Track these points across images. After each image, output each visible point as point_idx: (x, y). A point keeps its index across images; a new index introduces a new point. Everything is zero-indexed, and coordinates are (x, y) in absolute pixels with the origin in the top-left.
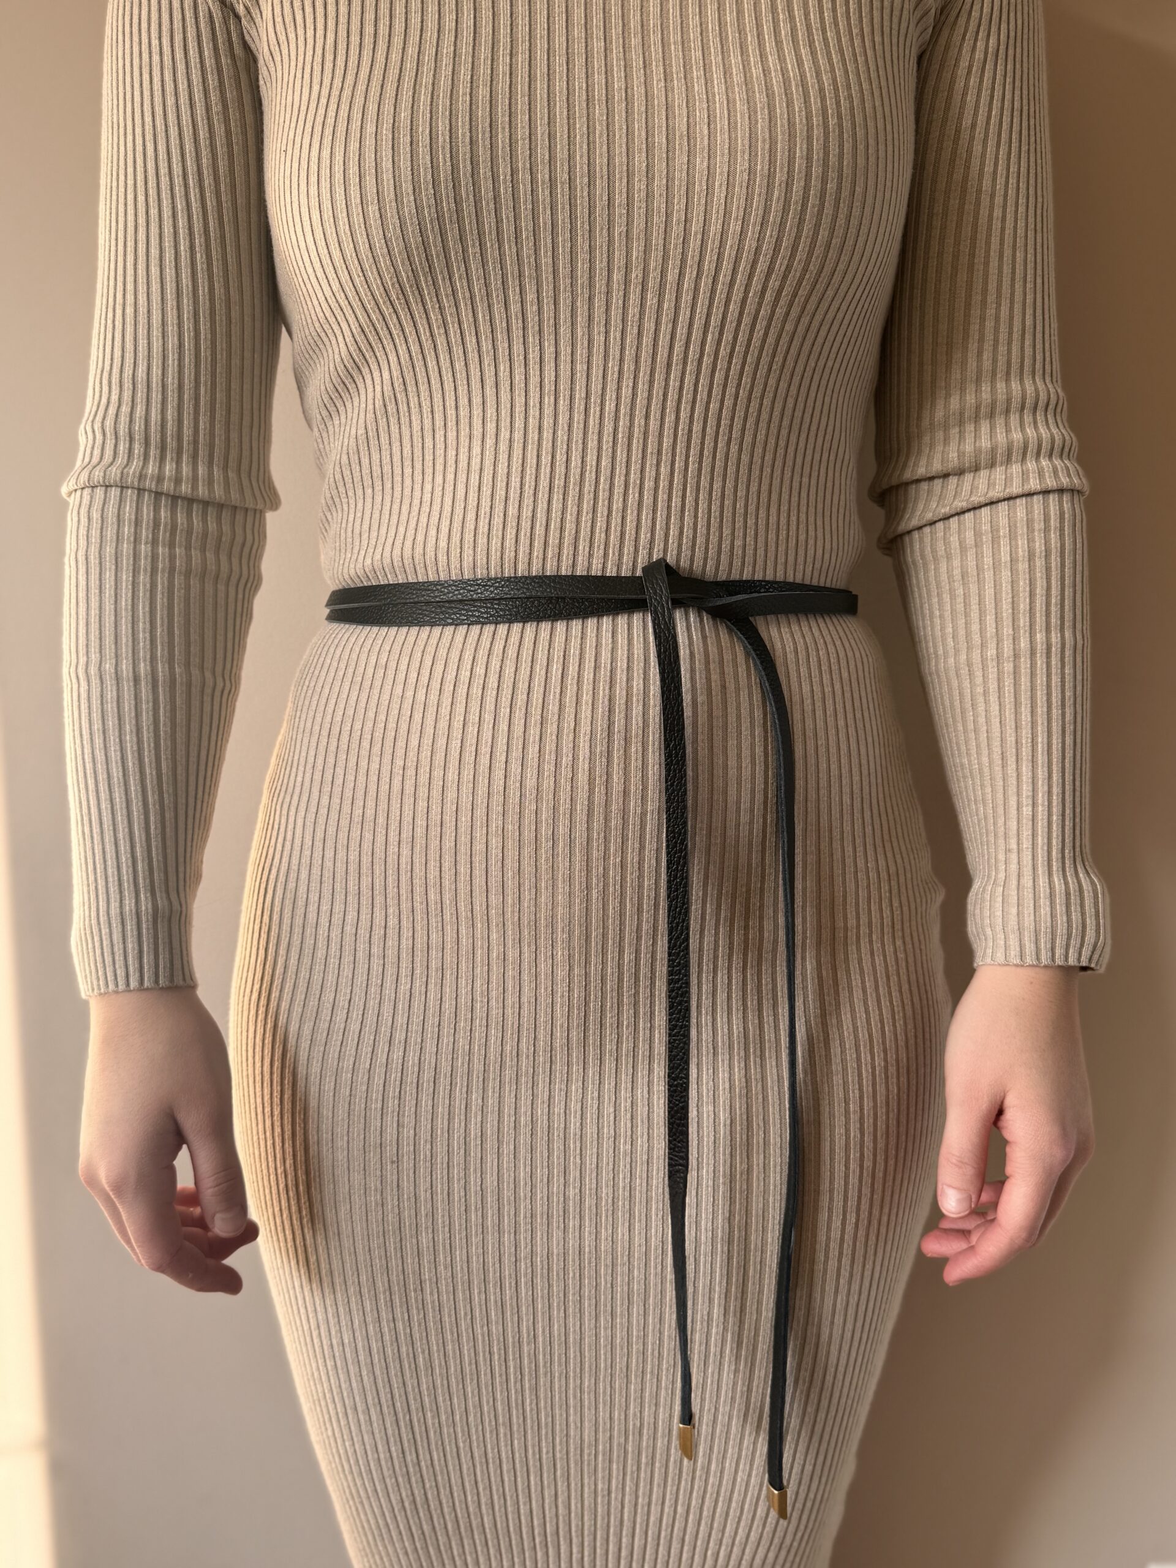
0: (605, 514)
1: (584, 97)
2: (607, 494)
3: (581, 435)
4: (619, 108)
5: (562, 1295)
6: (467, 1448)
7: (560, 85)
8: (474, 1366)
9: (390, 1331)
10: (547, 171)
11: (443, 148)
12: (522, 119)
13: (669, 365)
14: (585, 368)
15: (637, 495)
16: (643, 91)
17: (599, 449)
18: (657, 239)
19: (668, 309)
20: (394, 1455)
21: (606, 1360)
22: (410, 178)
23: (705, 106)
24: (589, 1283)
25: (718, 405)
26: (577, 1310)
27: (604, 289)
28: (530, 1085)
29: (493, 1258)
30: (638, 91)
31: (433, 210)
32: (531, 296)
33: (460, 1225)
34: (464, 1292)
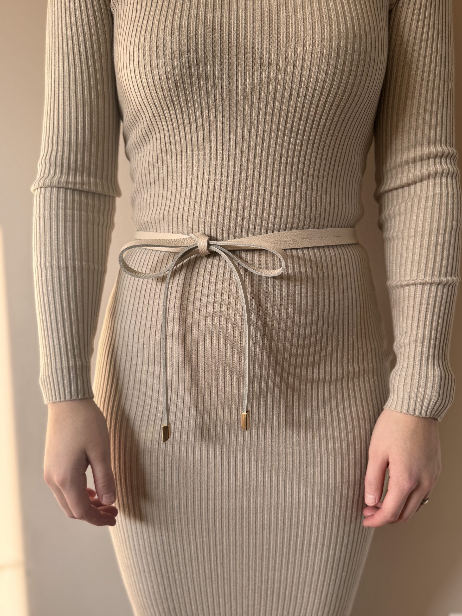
0: (256, 197)
1: (252, 19)
2: (257, 187)
3: (246, 163)
4: (266, 24)
5: (234, 526)
6: (193, 588)
7: (242, 14)
8: (196, 555)
9: (160, 540)
10: (235, 50)
11: (193, 38)
12: (226, 27)
13: (284, 134)
14: (248, 134)
15: (270, 188)
16: (276, 17)
17: (254, 169)
18: (281, 80)
19: (285, 110)
20: (161, 590)
21: (253, 552)
22: (178, 49)
23: (302, 24)
24: (246, 521)
25: (305, 151)
26: (241, 532)
27: (257, 101)
28: (221, 439)
29: (205, 510)
30: (274, 17)
31: (187, 64)
32: (226, 103)
33: (191, 497)
34: (192, 524)
